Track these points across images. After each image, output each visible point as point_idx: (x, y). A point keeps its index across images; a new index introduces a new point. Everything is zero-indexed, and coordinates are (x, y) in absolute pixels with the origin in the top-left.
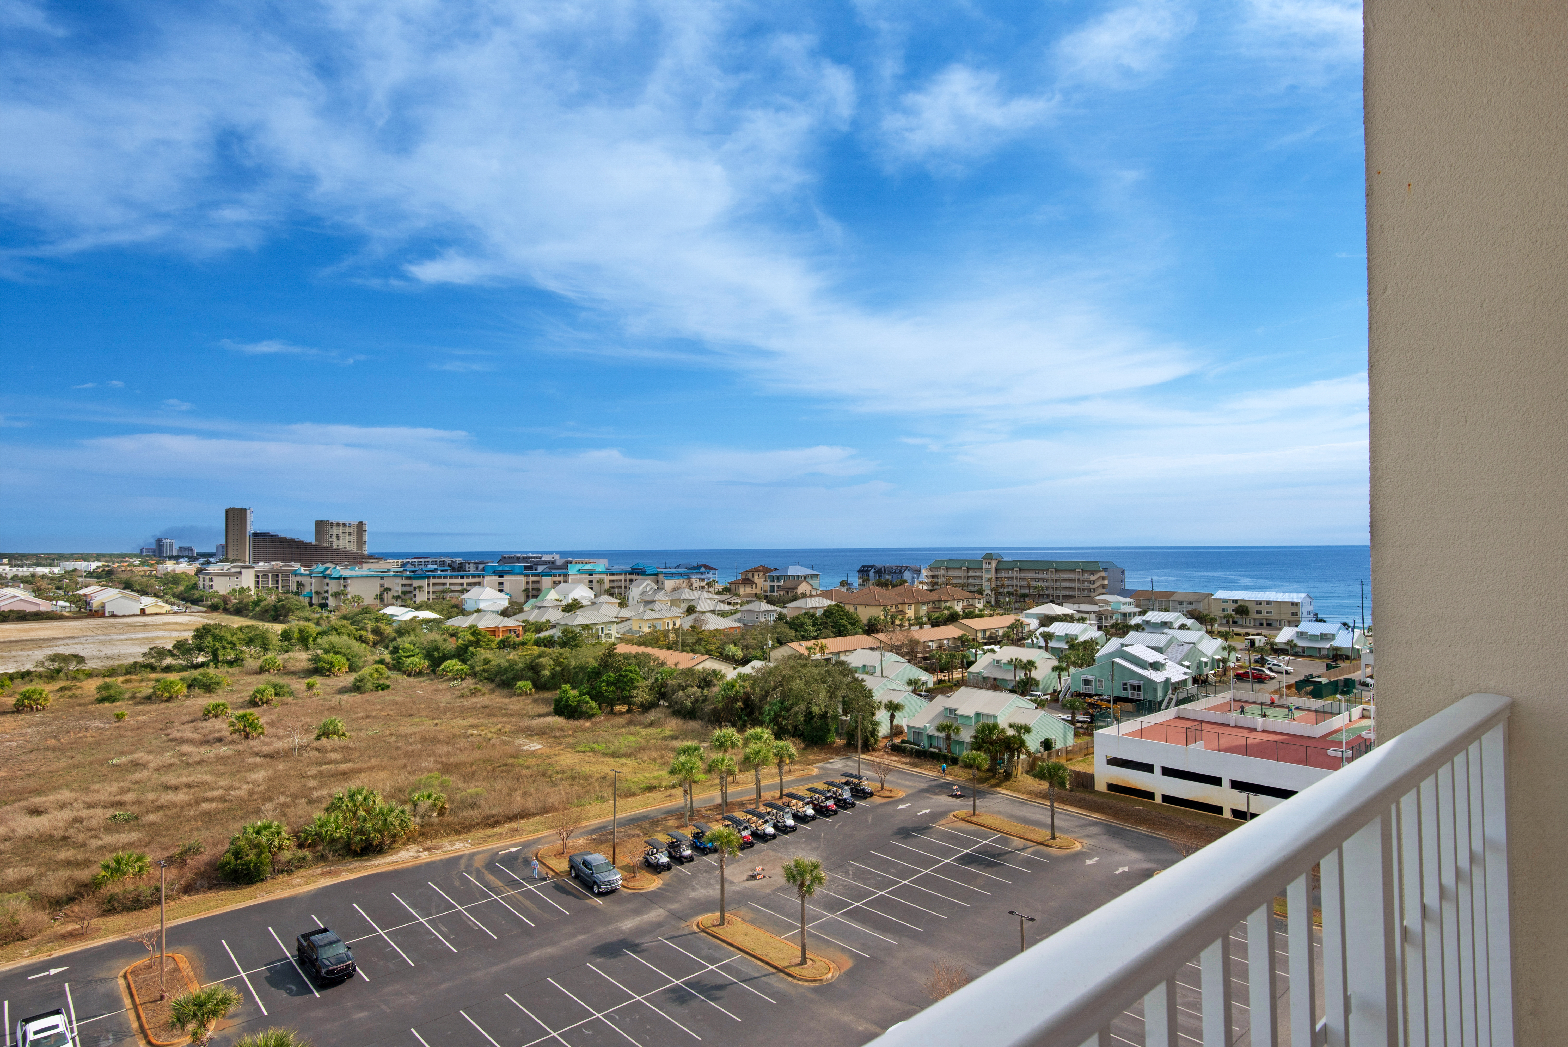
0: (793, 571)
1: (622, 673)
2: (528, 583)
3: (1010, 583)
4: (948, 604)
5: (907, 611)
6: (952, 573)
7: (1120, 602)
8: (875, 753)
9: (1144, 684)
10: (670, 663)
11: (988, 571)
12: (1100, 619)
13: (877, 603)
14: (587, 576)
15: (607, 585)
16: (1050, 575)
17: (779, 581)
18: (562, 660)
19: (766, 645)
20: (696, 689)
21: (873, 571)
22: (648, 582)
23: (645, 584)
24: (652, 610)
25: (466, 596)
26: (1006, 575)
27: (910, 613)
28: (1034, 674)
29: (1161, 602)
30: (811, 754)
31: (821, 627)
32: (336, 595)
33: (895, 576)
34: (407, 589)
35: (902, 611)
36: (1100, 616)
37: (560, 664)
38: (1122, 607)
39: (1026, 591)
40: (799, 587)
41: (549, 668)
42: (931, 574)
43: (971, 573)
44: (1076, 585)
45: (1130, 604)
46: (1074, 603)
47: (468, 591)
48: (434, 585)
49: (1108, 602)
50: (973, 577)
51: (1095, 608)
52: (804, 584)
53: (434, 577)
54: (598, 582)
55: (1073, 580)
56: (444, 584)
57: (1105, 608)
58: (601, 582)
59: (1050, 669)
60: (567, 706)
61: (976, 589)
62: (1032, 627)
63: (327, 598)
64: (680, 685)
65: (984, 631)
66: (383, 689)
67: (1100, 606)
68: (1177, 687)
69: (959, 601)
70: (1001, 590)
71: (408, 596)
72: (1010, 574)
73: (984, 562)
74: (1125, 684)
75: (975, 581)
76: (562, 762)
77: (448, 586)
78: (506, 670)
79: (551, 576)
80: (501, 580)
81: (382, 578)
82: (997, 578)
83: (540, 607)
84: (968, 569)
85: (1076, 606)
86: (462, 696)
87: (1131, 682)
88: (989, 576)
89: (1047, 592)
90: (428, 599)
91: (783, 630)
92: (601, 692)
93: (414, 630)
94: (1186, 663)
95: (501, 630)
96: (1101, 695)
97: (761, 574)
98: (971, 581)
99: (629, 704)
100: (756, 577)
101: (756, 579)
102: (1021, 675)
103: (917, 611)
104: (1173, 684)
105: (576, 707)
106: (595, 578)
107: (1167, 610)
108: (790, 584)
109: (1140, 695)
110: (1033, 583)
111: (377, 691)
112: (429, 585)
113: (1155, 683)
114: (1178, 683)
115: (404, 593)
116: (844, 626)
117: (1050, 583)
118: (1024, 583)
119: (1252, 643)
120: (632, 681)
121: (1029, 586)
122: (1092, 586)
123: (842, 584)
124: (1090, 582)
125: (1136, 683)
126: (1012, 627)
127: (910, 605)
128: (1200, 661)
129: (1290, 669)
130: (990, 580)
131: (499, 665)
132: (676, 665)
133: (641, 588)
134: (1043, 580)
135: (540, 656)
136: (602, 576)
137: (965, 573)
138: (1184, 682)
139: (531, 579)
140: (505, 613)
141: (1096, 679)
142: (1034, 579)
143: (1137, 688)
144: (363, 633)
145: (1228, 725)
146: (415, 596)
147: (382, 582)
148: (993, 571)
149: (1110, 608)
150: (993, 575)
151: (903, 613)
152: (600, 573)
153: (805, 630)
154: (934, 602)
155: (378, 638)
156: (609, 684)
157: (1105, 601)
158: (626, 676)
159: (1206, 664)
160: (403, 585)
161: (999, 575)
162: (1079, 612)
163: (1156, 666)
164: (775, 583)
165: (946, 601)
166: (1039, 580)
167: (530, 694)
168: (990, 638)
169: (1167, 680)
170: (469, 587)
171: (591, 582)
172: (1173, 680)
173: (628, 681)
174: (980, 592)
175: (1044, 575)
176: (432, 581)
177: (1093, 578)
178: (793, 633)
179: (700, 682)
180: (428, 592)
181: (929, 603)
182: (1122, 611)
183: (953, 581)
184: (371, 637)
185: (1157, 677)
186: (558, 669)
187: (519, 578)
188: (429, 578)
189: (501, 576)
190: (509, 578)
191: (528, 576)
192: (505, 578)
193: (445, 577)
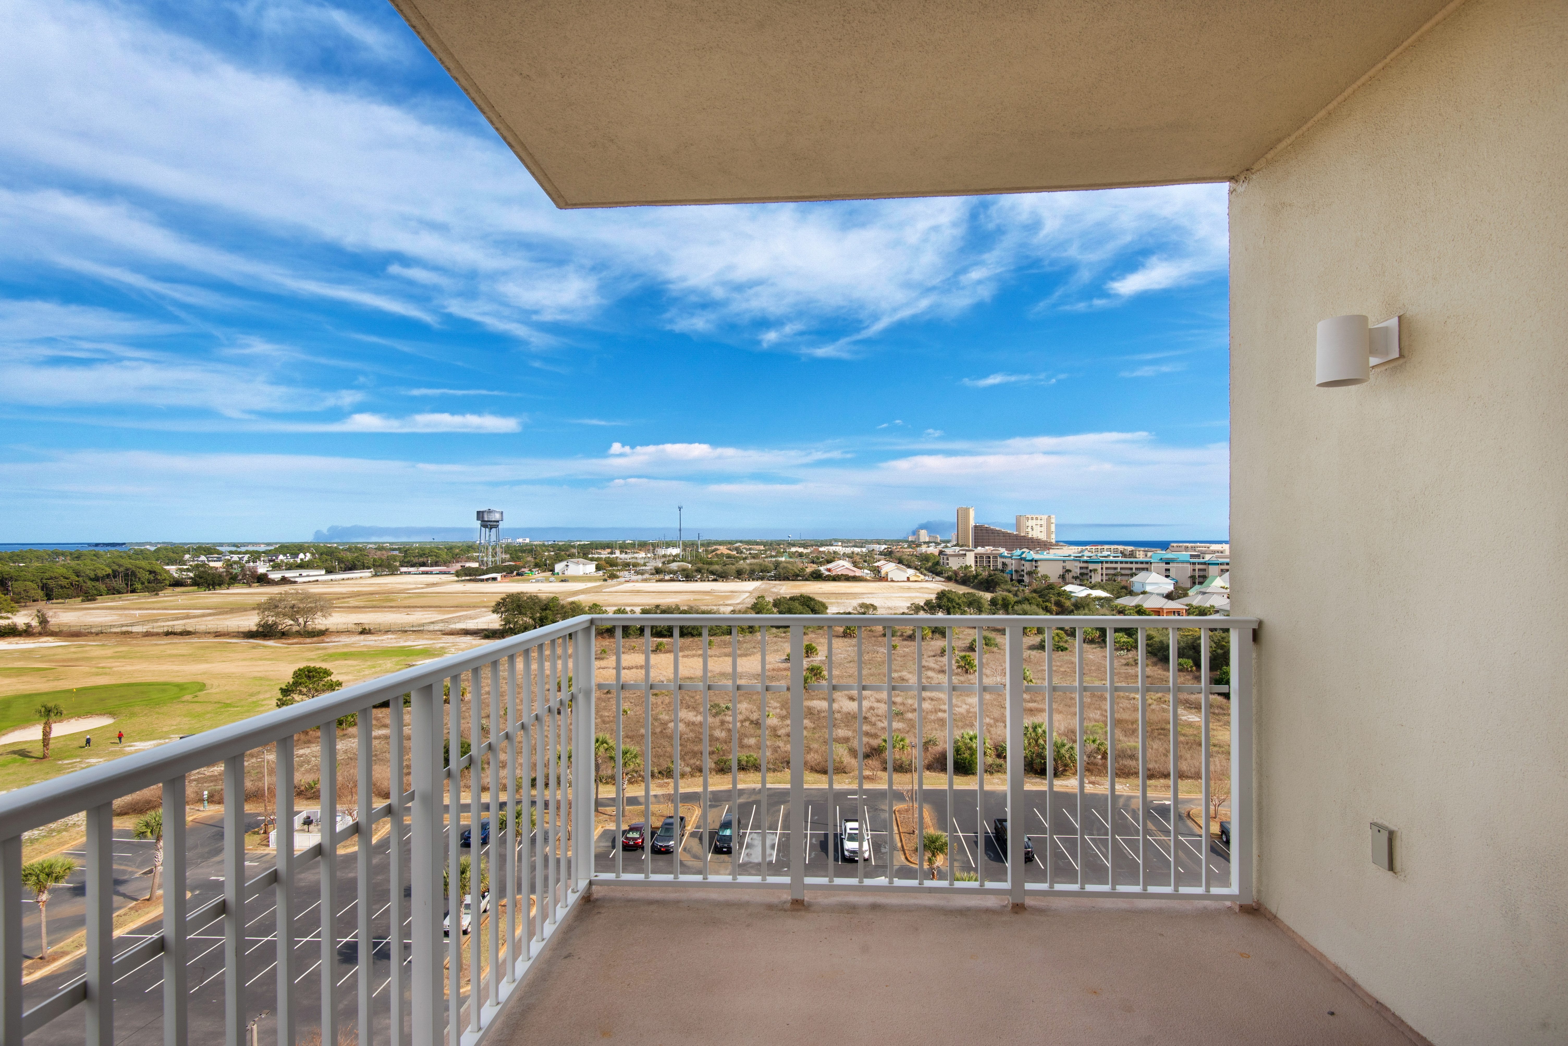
2: (1194, 570)
18: (1224, 643)
25: (1134, 579)
32: (1030, 573)
34: (1084, 571)
47: (1136, 575)
48: (1107, 568)
53: (1107, 562)
56: (1115, 569)
63: (1023, 576)
66: (1062, 650)
71: (1085, 577)
76: (1219, 737)
77: (1119, 570)
79: (1218, 564)
80: (1167, 566)
81: (1064, 561)
83: (1204, 593)
86: (1127, 664)
90: (1102, 580)
93: (1088, 605)
95: (1165, 611)
111: (1058, 651)
112: (1102, 568)
115: (1081, 574)
131: (1161, 642)
139: (1197, 567)
140: (1169, 596)
144: (1048, 604)
146: (1091, 577)
147: (1064, 564)
155: (1060, 610)
160: (1081, 568)
167: (1191, 671)
170: (1137, 572)
176: (1105, 565)
180: (1102, 575)
184: (1054, 608)
186: (1220, 651)
187: (1185, 565)
188: (1102, 562)
189: (1167, 563)
190: (1175, 565)
191: (1194, 564)
192: (1171, 565)
193: (1116, 562)
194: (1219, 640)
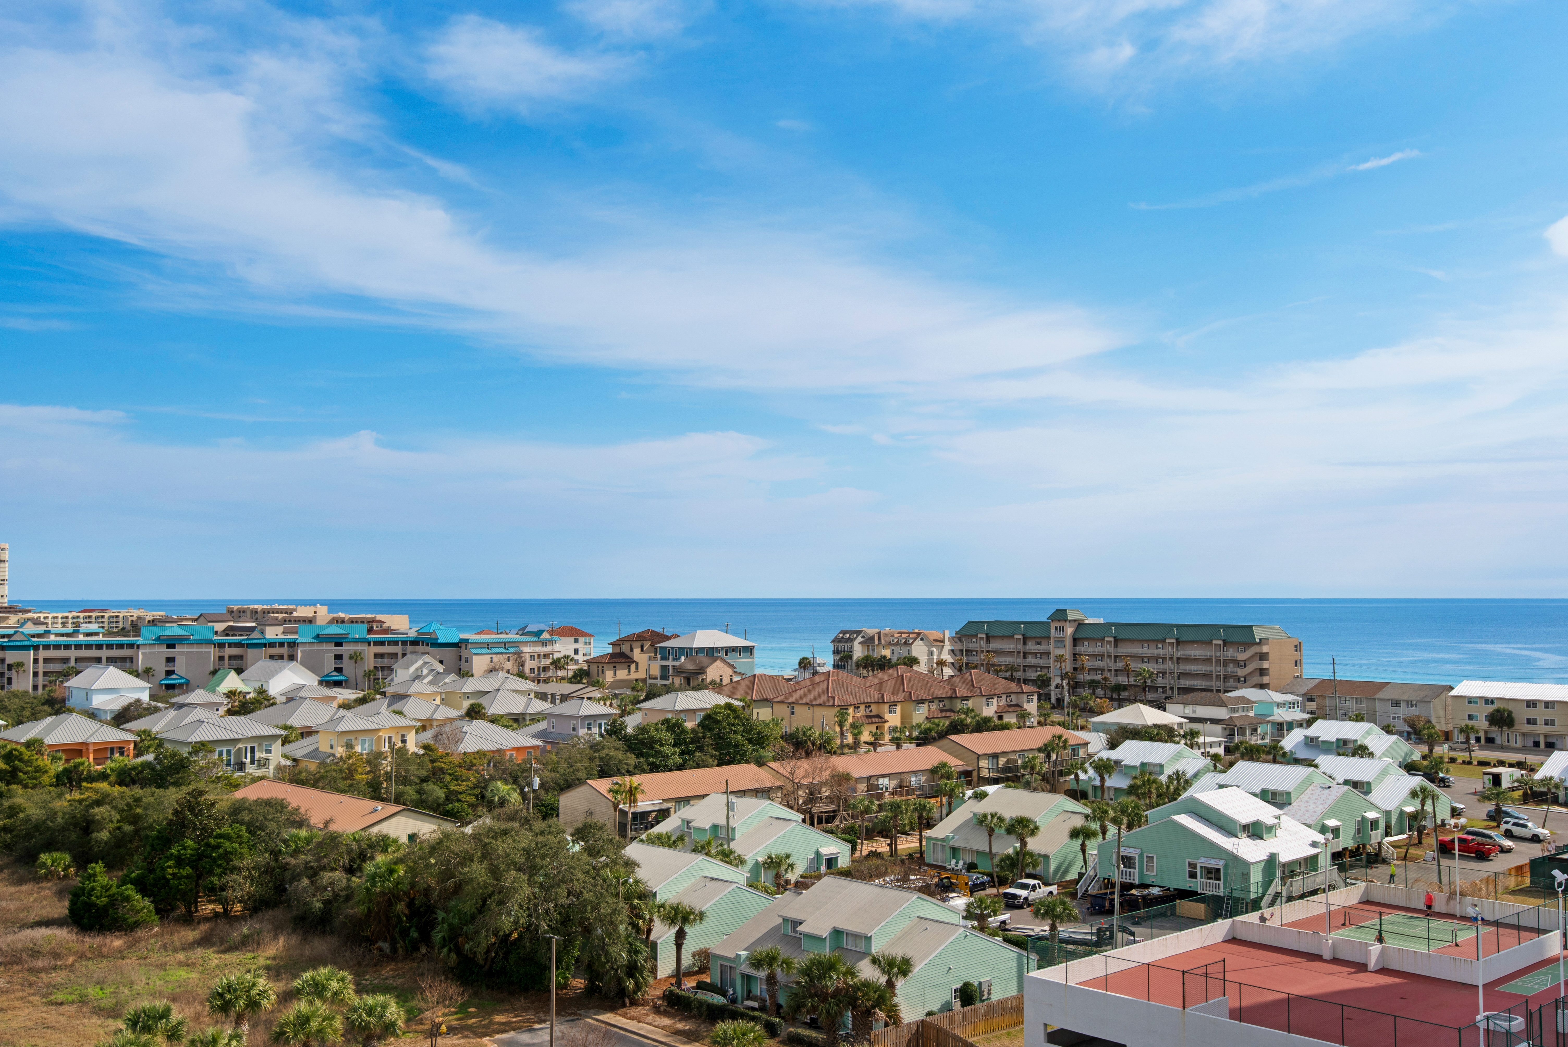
0: (704, 639)
1: (211, 841)
2: (221, 658)
3: (1098, 664)
4: (970, 704)
5: (887, 716)
6: (997, 645)
7: (1271, 703)
8: (634, 1011)
9: (1226, 866)
10: (317, 820)
11: (1060, 642)
12: (1231, 735)
13: (829, 701)
14: (332, 647)
15: (370, 663)
16: (1168, 651)
17: (676, 658)
19: (530, 784)
20: (338, 875)
21: (860, 639)
22: (427, 658)
23: (420, 662)
24: (400, 713)
25: (73, 682)
26: (1092, 649)
27: (893, 719)
28: (1034, 844)
29: (1361, 701)
30: (500, 1012)
31: (692, 747)
33: (897, 649)
35: (878, 716)
36: (1231, 729)
37: (135, 820)
38: (1276, 711)
39: (1122, 680)
40: (709, 670)
41: (111, 826)
42: (959, 646)
43: (1031, 646)
44: (1212, 669)
45: (1292, 705)
46: (1185, 703)
48: (46, 660)
49: (1249, 701)
50: (1034, 654)
51: (1221, 713)
52: (718, 663)
53: (47, 647)
54: (351, 658)
55: (1207, 661)
56: (66, 660)
57: (1241, 714)
58: (355, 658)
59: (1066, 833)
60: (90, 906)
61: (1032, 674)
62: (1091, 749)
64: (306, 865)
65: (995, 756)
67: (1234, 710)
68: (1291, 870)
69: (990, 697)
70: (1080, 678)
72: (1098, 649)
73: (1053, 626)
74: (1192, 866)
75: (1038, 661)
77: (72, 663)
78: (37, 827)
79: (265, 645)
80: (171, 652)
82: (1074, 655)
83: (181, 706)
84: (1025, 639)
85: (1189, 711)
87: (1202, 862)
88: (1059, 652)
89: (1160, 681)
90: (35, 687)
91: (612, 753)
92: (165, 878)
94: (1332, 823)
95: (91, 749)
96: (1147, 886)
97: (647, 645)
98: (1030, 660)
99: (224, 902)
100: (637, 651)
101: (637, 654)
102: (1008, 847)
103: (904, 718)
104: (1283, 865)
105: (105, 908)
106: (347, 649)
107: (1359, 718)
108: (695, 663)
109: (1218, 887)
110: (1135, 665)
112: (36, 661)
113: (1246, 864)
114: (1298, 862)
116: (736, 746)
117: (1168, 666)
118: (1120, 665)
119: (1496, 779)
120: (227, 856)
121: (1127, 671)
122: (1241, 672)
123: (804, 664)
124: (1238, 663)
125: (1212, 863)
126: (1047, 749)
127: (893, 704)
128: (1363, 818)
129: (1543, 832)
130: (1060, 659)
131: (28, 819)
132: (327, 824)
133: (412, 669)
134: (1156, 659)
135: (98, 803)
136: (359, 647)
137: (1020, 647)
138: (1311, 862)
139: (228, 652)
140: (121, 718)
141: (1141, 855)
142: (1141, 658)
143: (1213, 873)
145: (1318, 958)
146: (10, 680)
148: (1069, 642)
149: (1251, 714)
150: (1066, 651)
151: (878, 719)
152: (357, 641)
153: (657, 752)
154: (941, 700)
156: (180, 861)
157: (1243, 700)
158: (218, 846)
159: (1374, 824)
161: (1080, 649)
162: (1192, 720)
163: (1255, 831)
164: (670, 663)
165: (966, 698)
166: (1150, 659)
167: (66, 877)
168: (1005, 770)
169: (1272, 859)
171: (338, 657)
172: (1284, 858)
173: (220, 857)
174: (1044, 682)
175: (1159, 651)
176: (43, 654)
177: (1241, 656)
178: (632, 760)
179: (352, 860)
180: (36, 674)
181: (931, 701)
182: (1276, 718)
183: (996, 660)
186: (128, 828)
187: (204, 649)
188: (36, 648)
189: (171, 646)
190: (185, 649)
191: (221, 645)
192: (178, 649)
193: (67, 647)
194: (128, 805)
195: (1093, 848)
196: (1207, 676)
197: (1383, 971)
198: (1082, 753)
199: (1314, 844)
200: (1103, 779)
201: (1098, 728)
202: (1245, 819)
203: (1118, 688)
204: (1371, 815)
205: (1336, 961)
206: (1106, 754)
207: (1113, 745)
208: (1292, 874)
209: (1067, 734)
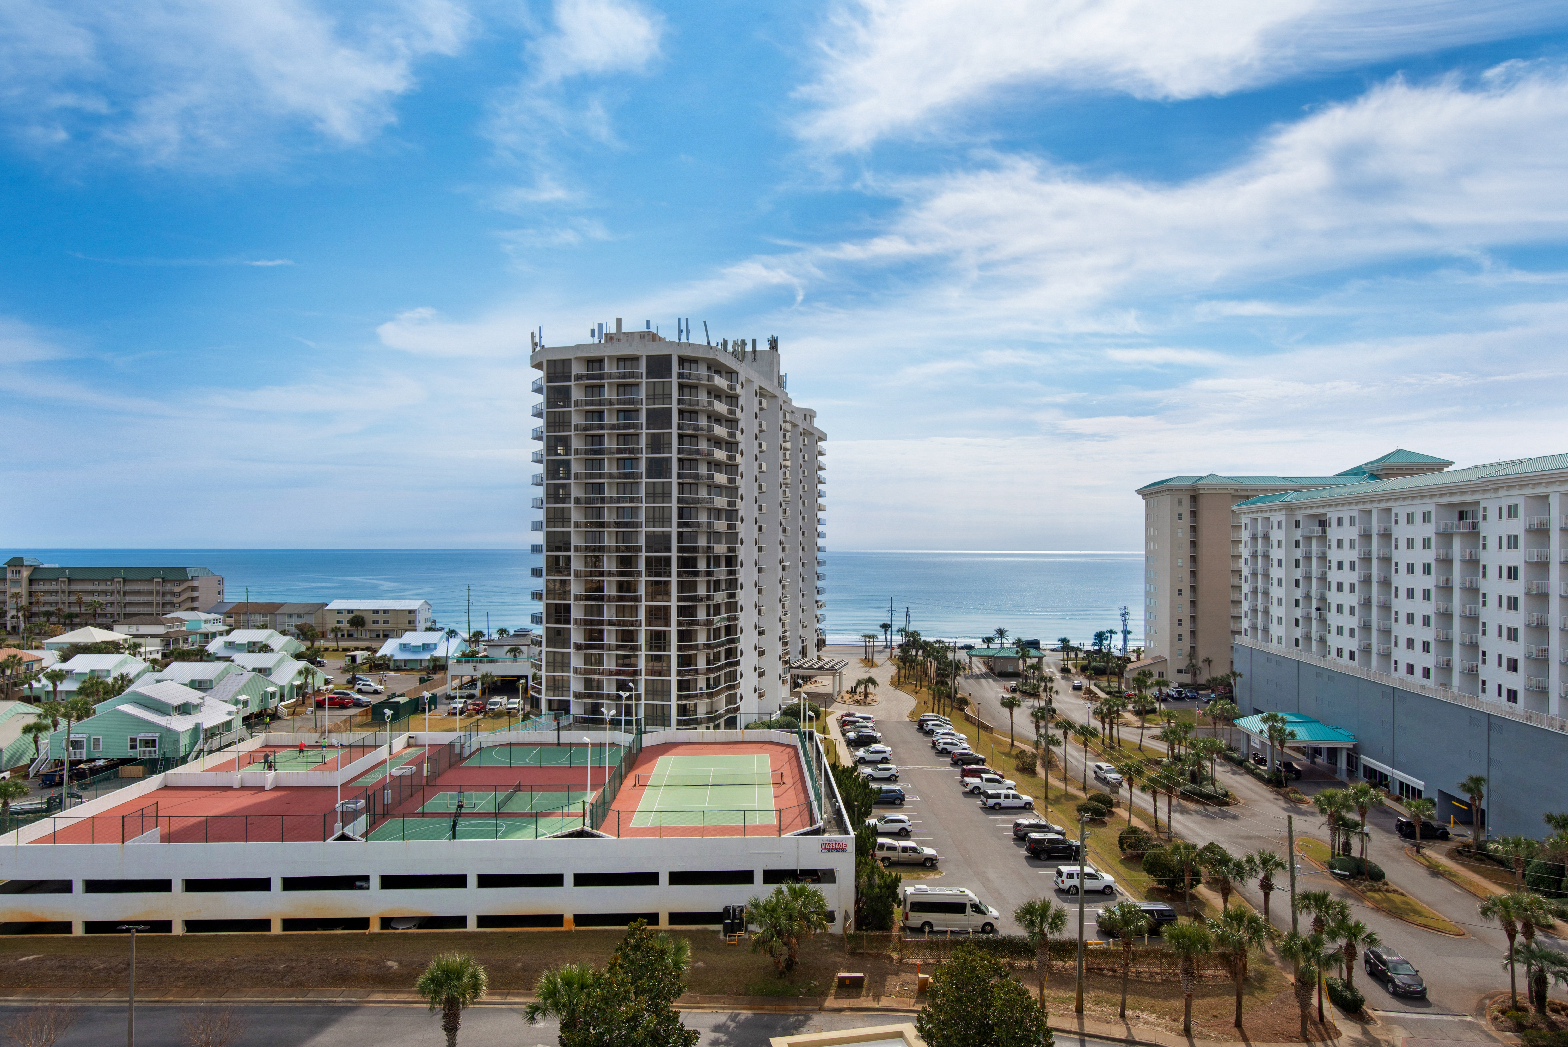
3: (52, 599)
7: (200, 620)
9: (161, 737)
11: (16, 582)
12: (168, 644)
16: (115, 587)
26: (47, 587)
36: (166, 639)
38: (203, 625)
39: (75, 609)
44: (153, 599)
45: (216, 621)
46: (130, 624)
49: (182, 620)
51: (159, 630)
55: (150, 593)
57: (176, 629)
59: (20, 730)
62: (44, 664)
67: (171, 627)
68: (211, 733)
70: (35, 609)
72: (53, 587)
73: (9, 570)
74: (133, 740)
82: (30, 593)
85: (133, 630)
87: (142, 736)
88: (15, 590)
89: (109, 609)
94: (243, 697)
96: (94, 760)
104: (206, 730)
107: (263, 626)
109: (154, 752)
110: (86, 599)
113: (177, 733)
114: (217, 727)
117: (116, 598)
118: (73, 598)
119: (353, 659)
121: (79, 603)
122: (176, 600)
124: (174, 594)
125: (150, 736)
128: (268, 692)
130: (16, 595)
134: (105, 593)
138: (227, 725)
141: (89, 739)
142: (92, 593)
143: (150, 743)
145: (230, 788)
148: (25, 583)
149: (184, 629)
150: (23, 590)
157: (178, 619)
159: (273, 695)
161: (36, 587)
162: (135, 636)
163: (184, 709)
166: (100, 593)
169: (197, 727)
172: (206, 725)
175: (108, 587)
177: (177, 589)
182: (203, 631)
185: (181, 724)
195: (45, 739)
196: (150, 604)
197: (276, 788)
198: (36, 667)
199: (229, 713)
200: (55, 686)
201: (50, 647)
202: (176, 701)
203: (71, 616)
204: (271, 689)
205: (243, 788)
206: (59, 666)
207: (65, 659)
208: (213, 735)
209: (20, 653)
